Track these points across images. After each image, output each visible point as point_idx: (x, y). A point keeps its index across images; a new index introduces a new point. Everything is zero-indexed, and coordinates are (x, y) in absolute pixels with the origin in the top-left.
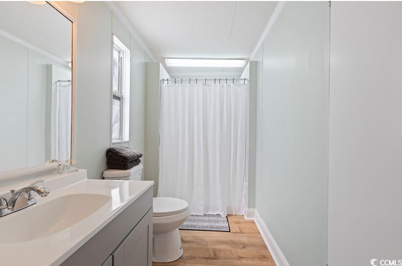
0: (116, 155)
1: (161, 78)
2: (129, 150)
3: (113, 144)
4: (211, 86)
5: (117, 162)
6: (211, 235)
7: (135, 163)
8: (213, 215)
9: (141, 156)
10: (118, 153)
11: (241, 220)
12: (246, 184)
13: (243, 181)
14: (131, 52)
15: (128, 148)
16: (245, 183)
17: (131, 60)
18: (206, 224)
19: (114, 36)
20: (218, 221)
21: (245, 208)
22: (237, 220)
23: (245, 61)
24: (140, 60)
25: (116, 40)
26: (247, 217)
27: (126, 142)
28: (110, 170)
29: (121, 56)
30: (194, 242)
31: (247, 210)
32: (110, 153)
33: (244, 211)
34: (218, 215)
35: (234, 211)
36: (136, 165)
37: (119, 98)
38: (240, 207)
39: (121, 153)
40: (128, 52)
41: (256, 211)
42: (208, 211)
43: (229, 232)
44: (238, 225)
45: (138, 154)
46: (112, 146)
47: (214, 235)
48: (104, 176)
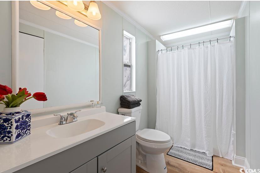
0: (125, 100)
1: (157, 50)
2: (133, 97)
3: (124, 93)
4: (195, 48)
5: (125, 104)
6: (194, 167)
7: (136, 105)
8: (199, 152)
9: (141, 101)
10: (126, 98)
11: (228, 164)
12: (234, 132)
13: (231, 128)
14: (136, 38)
15: (133, 96)
16: (232, 131)
17: (136, 42)
18: (191, 157)
19: (124, 31)
20: (202, 158)
21: (233, 154)
22: (223, 162)
23: (233, 20)
24: (143, 41)
25: (125, 33)
26: (235, 163)
27: (134, 92)
28: (122, 108)
29: (131, 41)
30: (177, 167)
31: (234, 157)
32: (122, 98)
33: (232, 156)
34: (204, 153)
35: (220, 153)
36: (137, 107)
37: (129, 66)
38: (228, 152)
39: (127, 99)
40: (134, 38)
41: (246, 160)
42: (194, 148)
43: (212, 170)
44: (223, 167)
45: (139, 100)
46: (124, 95)
47: (197, 168)
48: (118, 111)
